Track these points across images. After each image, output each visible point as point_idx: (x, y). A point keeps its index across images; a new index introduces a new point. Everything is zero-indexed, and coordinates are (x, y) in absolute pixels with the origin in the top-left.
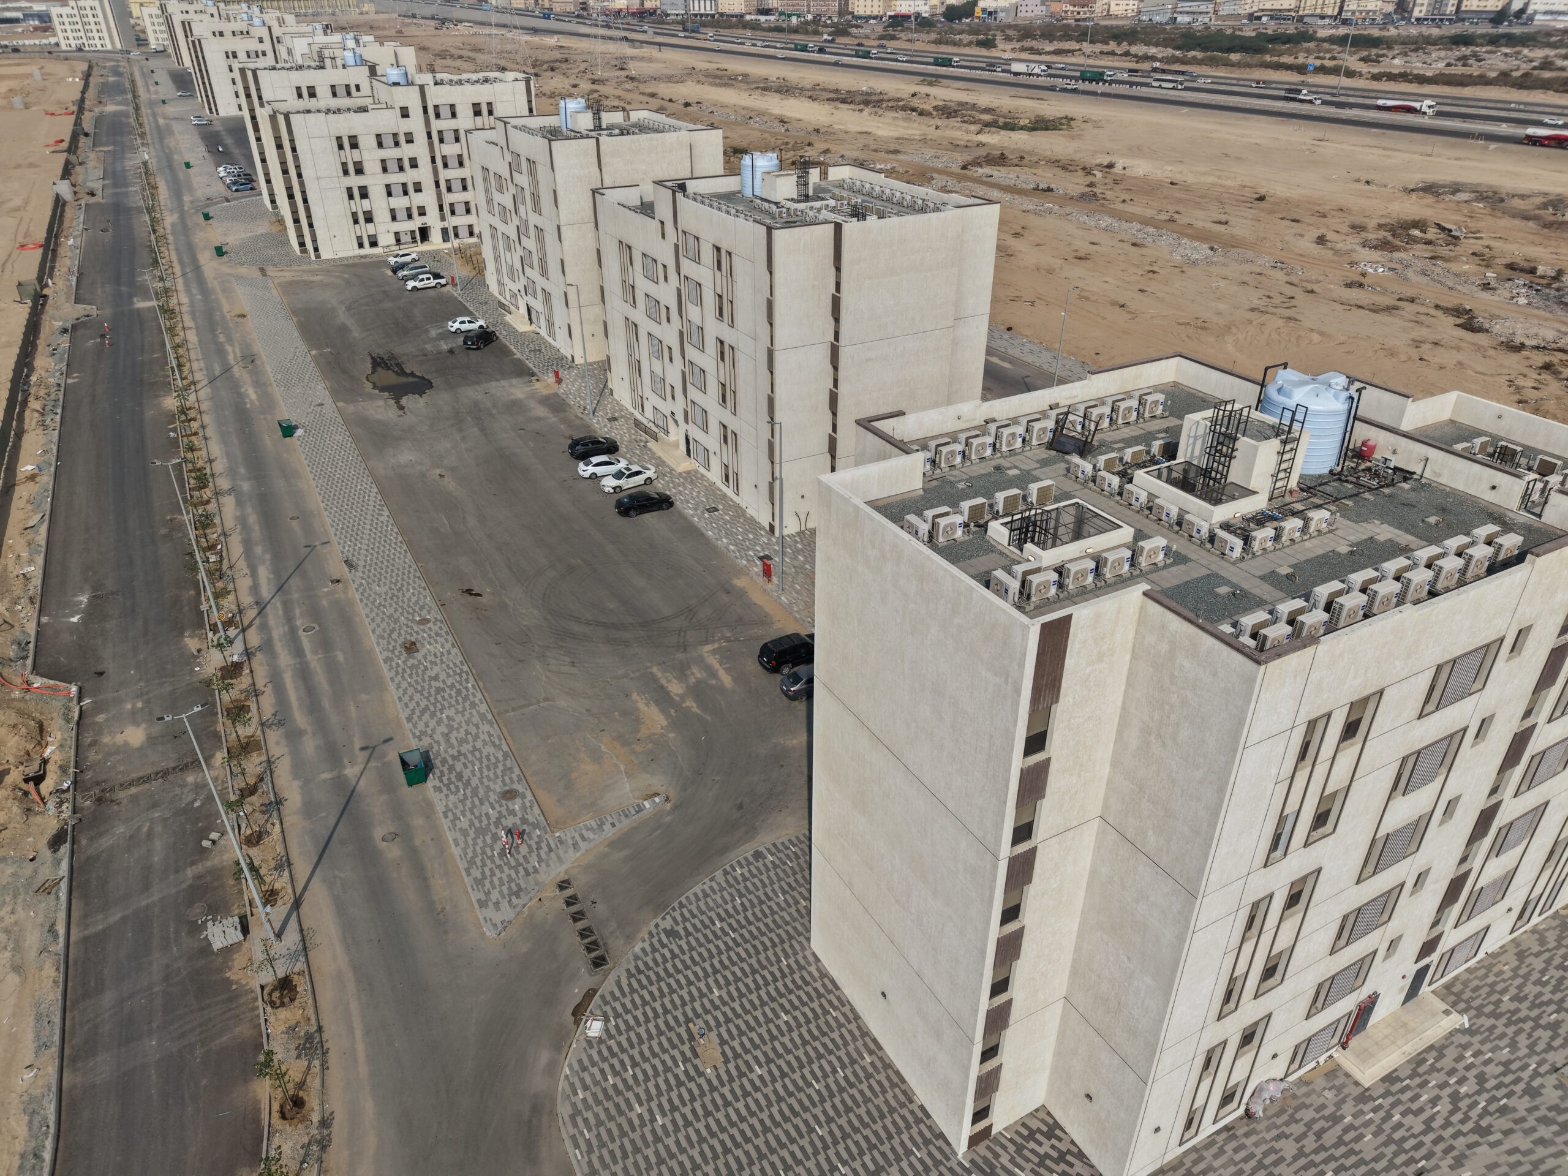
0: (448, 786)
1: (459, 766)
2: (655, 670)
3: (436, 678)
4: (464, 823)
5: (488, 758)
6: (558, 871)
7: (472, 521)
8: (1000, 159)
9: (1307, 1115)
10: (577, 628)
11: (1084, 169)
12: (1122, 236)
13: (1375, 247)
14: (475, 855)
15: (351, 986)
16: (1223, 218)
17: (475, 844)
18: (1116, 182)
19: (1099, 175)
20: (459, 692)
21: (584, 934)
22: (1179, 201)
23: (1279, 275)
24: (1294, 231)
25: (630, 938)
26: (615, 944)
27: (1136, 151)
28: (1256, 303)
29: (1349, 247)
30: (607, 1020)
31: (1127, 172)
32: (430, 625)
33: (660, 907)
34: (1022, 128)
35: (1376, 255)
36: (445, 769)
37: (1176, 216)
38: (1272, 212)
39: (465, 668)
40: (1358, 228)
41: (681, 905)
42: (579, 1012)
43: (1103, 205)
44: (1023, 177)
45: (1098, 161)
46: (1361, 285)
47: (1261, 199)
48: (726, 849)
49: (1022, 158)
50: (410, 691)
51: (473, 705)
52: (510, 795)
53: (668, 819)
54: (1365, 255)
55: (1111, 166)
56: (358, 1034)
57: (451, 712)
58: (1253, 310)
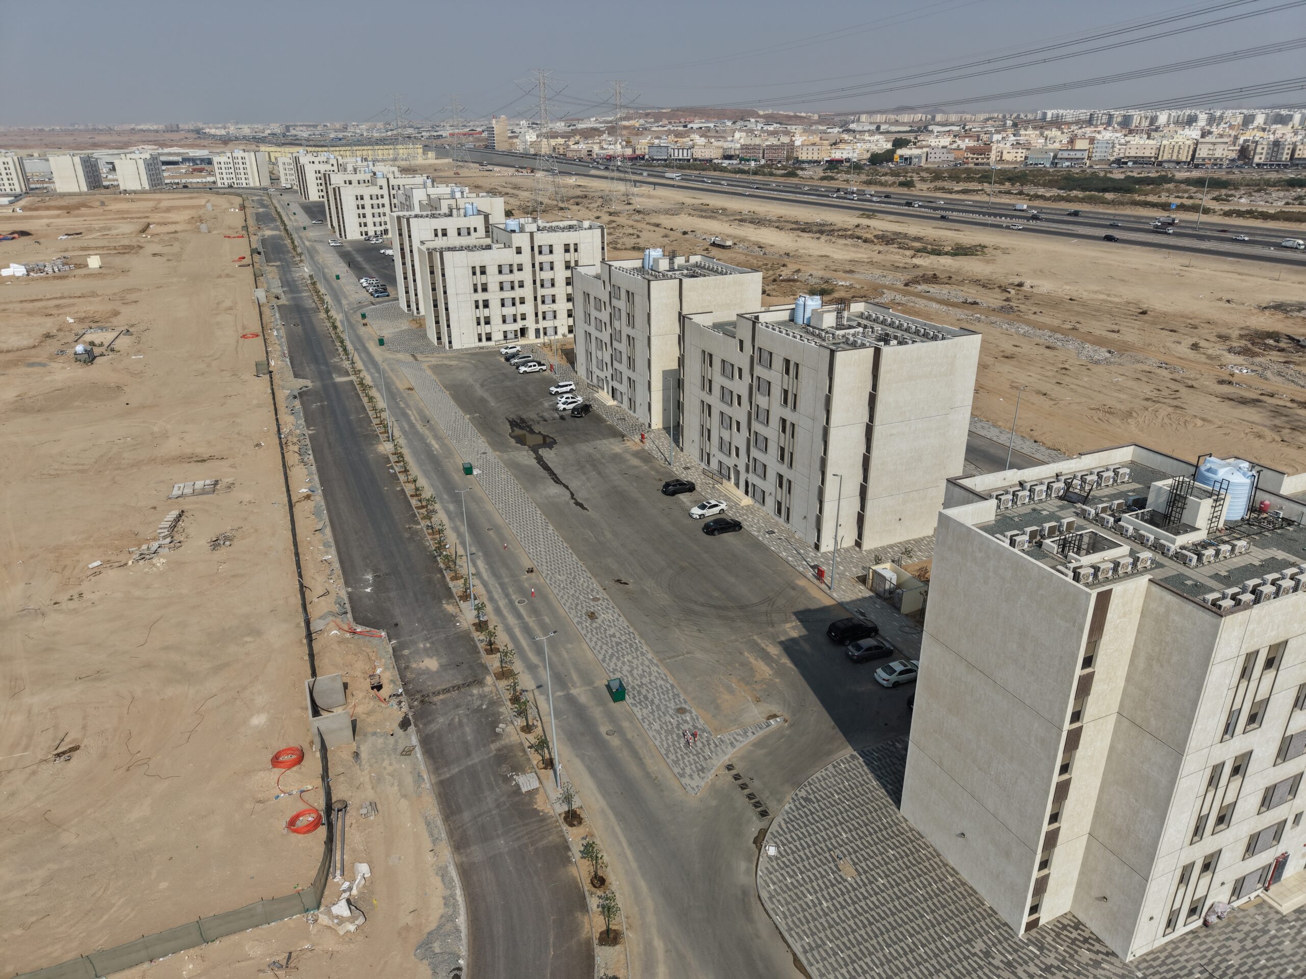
0: (640, 703)
1: (644, 692)
2: (755, 637)
3: (614, 636)
4: (656, 726)
5: (661, 686)
6: (725, 759)
7: (609, 535)
8: (934, 279)
9: (1246, 928)
10: (697, 608)
11: (1000, 287)
12: (1037, 340)
13: (1239, 354)
14: (669, 746)
15: (612, 817)
16: (1116, 328)
17: (667, 739)
18: (1026, 298)
19: (1013, 292)
20: (631, 646)
21: (750, 796)
22: (1078, 313)
23: (1164, 373)
24: (1173, 339)
25: (780, 801)
26: (771, 805)
27: (1040, 273)
28: (1149, 394)
29: (1218, 352)
30: (778, 847)
31: (1035, 290)
32: (601, 601)
33: (798, 785)
34: (946, 254)
35: (1240, 359)
36: (635, 692)
37: (1078, 326)
38: (1154, 323)
39: (631, 630)
40: (1223, 338)
41: (810, 784)
42: (759, 841)
43: (1019, 316)
44: (953, 293)
45: (1011, 281)
46: (1230, 383)
47: (1144, 313)
48: (830, 753)
49: (950, 278)
50: (599, 643)
51: (643, 654)
52: (681, 711)
53: (787, 732)
54: (1231, 358)
55: (1020, 285)
56: (625, 845)
57: (630, 658)
58: (1147, 399)
